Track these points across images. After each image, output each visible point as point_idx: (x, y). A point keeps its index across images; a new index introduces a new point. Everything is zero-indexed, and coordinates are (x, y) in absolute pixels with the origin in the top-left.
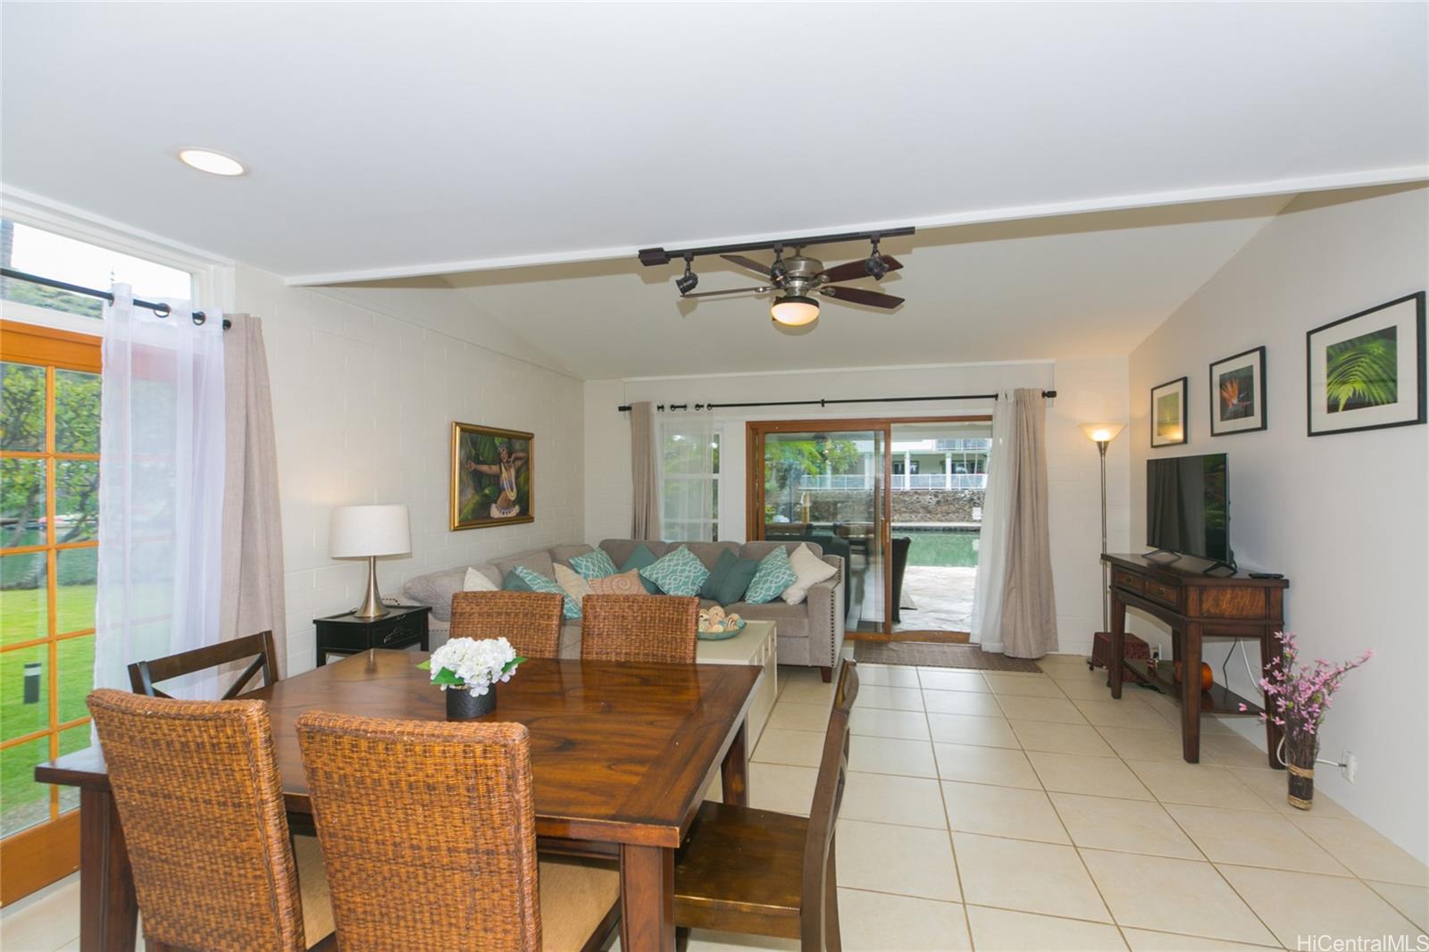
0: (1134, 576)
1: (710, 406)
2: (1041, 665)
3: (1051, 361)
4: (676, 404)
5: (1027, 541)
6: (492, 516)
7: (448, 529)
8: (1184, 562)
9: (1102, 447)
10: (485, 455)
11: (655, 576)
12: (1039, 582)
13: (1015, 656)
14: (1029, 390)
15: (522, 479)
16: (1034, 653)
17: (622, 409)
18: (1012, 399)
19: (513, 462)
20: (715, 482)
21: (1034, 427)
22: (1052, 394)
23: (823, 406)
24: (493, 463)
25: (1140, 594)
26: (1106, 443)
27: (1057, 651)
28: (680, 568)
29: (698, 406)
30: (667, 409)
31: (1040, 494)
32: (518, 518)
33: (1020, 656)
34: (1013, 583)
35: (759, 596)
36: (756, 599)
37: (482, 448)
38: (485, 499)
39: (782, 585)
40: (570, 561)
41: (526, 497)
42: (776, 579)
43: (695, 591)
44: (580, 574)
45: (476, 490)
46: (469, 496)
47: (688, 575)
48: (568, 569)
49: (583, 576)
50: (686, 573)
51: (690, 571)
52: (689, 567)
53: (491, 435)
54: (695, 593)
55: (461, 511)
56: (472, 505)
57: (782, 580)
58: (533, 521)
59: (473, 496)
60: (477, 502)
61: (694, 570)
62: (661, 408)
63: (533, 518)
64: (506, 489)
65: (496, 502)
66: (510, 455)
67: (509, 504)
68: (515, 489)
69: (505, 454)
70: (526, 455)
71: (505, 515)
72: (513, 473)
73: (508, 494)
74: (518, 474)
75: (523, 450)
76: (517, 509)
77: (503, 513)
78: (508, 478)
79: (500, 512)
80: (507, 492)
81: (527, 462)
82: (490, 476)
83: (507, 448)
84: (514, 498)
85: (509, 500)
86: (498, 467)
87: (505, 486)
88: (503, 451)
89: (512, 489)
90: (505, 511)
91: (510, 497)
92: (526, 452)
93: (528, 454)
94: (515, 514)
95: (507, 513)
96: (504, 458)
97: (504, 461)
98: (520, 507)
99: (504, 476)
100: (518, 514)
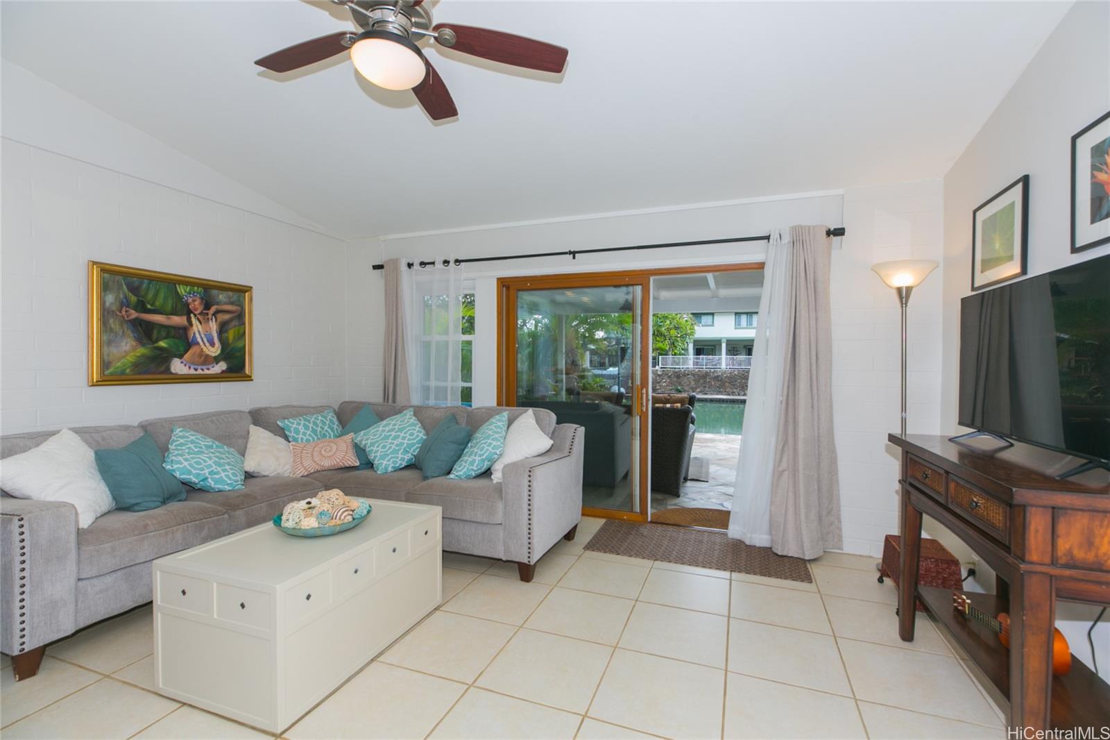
0: (932, 470)
1: (458, 261)
2: (814, 570)
3: (841, 191)
4: (426, 261)
5: (802, 414)
6: (173, 370)
7: (87, 384)
8: (1018, 454)
9: (904, 295)
10: (157, 304)
11: (364, 442)
12: (819, 464)
13: (785, 554)
14: (809, 227)
15: (231, 335)
16: (807, 553)
17: (375, 267)
18: (787, 239)
19: (214, 314)
20: (469, 343)
21: (815, 272)
22: (839, 232)
23: (574, 258)
24: (174, 313)
25: (942, 500)
26: (909, 289)
27: (842, 550)
28: (394, 433)
29: (446, 262)
30: (416, 267)
31: (821, 359)
32: (223, 375)
33: (790, 555)
34: (784, 465)
35: (465, 469)
36: (461, 473)
37: (150, 296)
38: (159, 352)
39: (486, 459)
40: (278, 422)
41: (238, 354)
42: (481, 451)
43: (406, 460)
44: (287, 438)
45: (140, 341)
46: (128, 349)
47: (401, 443)
48: (267, 432)
49: (290, 439)
50: (400, 440)
51: (404, 438)
52: (405, 433)
53: (170, 282)
54: (407, 462)
55: (105, 364)
56: (130, 358)
57: (485, 452)
58: (252, 380)
59: (134, 349)
60: (143, 356)
61: (409, 437)
62: (410, 265)
63: (250, 377)
64: (201, 343)
65: (181, 357)
66: (207, 306)
67: (208, 360)
68: (217, 344)
69: (197, 305)
70: (239, 308)
71: (200, 372)
72: (213, 327)
73: (205, 349)
74: (223, 328)
75: (232, 303)
76: (222, 366)
77: (196, 370)
78: (204, 332)
79: (190, 368)
80: (203, 346)
81: (240, 316)
82: (167, 327)
83: (202, 298)
84: (217, 354)
85: (207, 356)
86: (185, 318)
87: (199, 340)
88: (194, 301)
89: (212, 344)
90: (199, 367)
91: (208, 352)
92: (238, 305)
93: (242, 308)
94: (219, 371)
95: (203, 370)
96: (196, 309)
97: (196, 313)
98: (227, 364)
99: (197, 328)
100: (223, 372)
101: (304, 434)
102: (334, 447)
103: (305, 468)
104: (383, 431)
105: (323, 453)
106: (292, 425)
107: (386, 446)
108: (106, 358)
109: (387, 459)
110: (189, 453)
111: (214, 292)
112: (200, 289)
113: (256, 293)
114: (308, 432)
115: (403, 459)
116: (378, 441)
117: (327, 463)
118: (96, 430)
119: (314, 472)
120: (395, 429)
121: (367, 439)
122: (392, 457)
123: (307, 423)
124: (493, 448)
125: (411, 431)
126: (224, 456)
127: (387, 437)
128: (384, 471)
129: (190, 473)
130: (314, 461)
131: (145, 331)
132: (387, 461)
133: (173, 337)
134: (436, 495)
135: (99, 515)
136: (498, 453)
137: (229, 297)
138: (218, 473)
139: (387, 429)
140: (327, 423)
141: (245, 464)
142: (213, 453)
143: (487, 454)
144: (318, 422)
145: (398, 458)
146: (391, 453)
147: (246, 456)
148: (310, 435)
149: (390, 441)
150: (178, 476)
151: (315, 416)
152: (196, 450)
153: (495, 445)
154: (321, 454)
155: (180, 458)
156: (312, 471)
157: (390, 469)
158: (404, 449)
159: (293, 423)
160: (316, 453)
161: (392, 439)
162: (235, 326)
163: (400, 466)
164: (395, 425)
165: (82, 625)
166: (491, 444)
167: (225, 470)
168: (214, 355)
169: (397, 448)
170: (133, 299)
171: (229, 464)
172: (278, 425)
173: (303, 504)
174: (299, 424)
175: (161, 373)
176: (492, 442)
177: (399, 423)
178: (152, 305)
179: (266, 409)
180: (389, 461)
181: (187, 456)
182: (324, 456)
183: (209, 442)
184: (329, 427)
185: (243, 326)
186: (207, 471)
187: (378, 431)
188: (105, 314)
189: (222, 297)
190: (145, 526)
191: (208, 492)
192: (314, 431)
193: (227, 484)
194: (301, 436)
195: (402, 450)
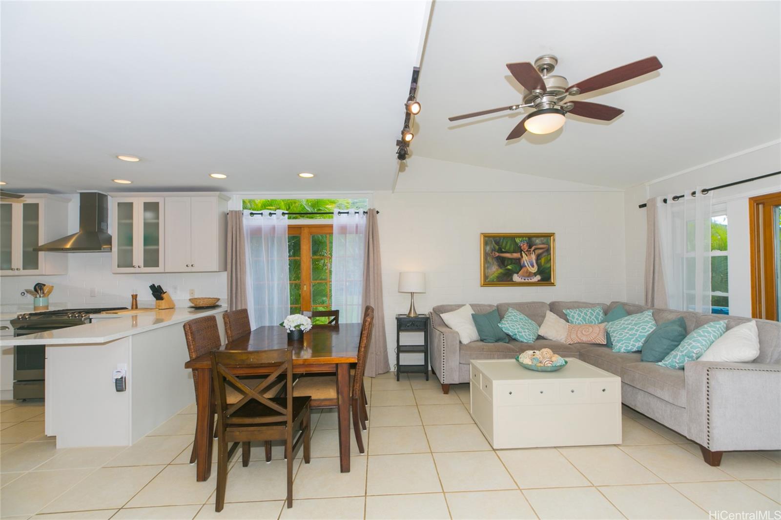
1: (705, 191)
4: (677, 196)
6: (514, 280)
7: (479, 286)
10: (507, 248)
15: (543, 261)
17: (641, 206)
19: (534, 251)
24: (514, 252)
28: (630, 326)
29: (694, 194)
30: (670, 201)
35: (670, 360)
36: (667, 363)
37: (504, 245)
38: (507, 271)
39: (686, 355)
40: (564, 311)
41: (547, 271)
42: (682, 348)
43: (636, 346)
44: (567, 321)
45: (500, 266)
46: (495, 270)
47: (634, 333)
48: (555, 315)
49: (570, 321)
50: (634, 332)
51: (637, 331)
52: (639, 327)
53: (512, 238)
54: (637, 348)
55: (486, 277)
56: (496, 274)
57: (685, 350)
58: (555, 286)
59: (497, 270)
60: (501, 273)
61: (641, 330)
62: (665, 201)
63: (554, 284)
64: (527, 266)
65: (517, 273)
66: (530, 247)
67: (530, 275)
68: (536, 266)
69: (525, 247)
70: (547, 246)
71: (526, 281)
72: (533, 257)
73: (529, 269)
74: (538, 258)
75: (543, 244)
76: (538, 278)
77: (525, 280)
78: (529, 260)
79: (522, 279)
80: (528, 268)
81: (548, 250)
82: (511, 259)
83: (527, 243)
84: (535, 271)
85: (530, 272)
86: (519, 254)
87: (526, 264)
88: (523, 245)
89: (533, 266)
90: (526, 279)
91: (530, 270)
92: (547, 244)
93: (549, 245)
94: (537, 280)
95: (528, 280)
96: (524, 249)
97: (525, 251)
98: (541, 276)
99: (525, 259)
100: (539, 281)
101: (577, 319)
102: (591, 330)
103: (571, 339)
104: (623, 324)
105: (584, 332)
106: (572, 314)
107: (622, 334)
108: (487, 275)
109: (621, 343)
110: (510, 321)
111: (534, 239)
112: (526, 239)
113: (557, 237)
114: (580, 319)
115: (634, 346)
116: (617, 330)
117: (585, 339)
118: (479, 305)
119: (577, 343)
120: (632, 323)
121: (611, 328)
122: (625, 343)
123: (580, 313)
124: (691, 348)
125: (643, 326)
126: (526, 325)
127: (625, 328)
128: (618, 351)
129: (509, 330)
130: (578, 337)
131: (502, 262)
132: (621, 344)
133: (514, 264)
134: (639, 373)
135: (472, 340)
136: (695, 352)
137: (542, 241)
138: (521, 332)
139: (626, 323)
140: (595, 314)
141: (539, 331)
142: (522, 322)
143: (686, 351)
144: (588, 313)
145: (630, 343)
146: (624, 340)
147: (541, 327)
148: (581, 321)
149: (626, 331)
150: (504, 330)
151: (587, 309)
152: (515, 320)
153: (693, 346)
154: (582, 333)
155: (506, 322)
156: (575, 342)
157: (622, 350)
158: (636, 338)
159: (572, 312)
160: (579, 332)
161: (628, 330)
162: (545, 256)
163: (631, 349)
164: (633, 320)
165: (461, 382)
166: (691, 343)
167: (525, 332)
168: (534, 272)
169: (630, 337)
170: (497, 247)
171: (527, 329)
172: (564, 313)
173: (532, 352)
174: (575, 313)
175: (508, 281)
176: (692, 342)
177: (636, 319)
178: (505, 249)
179: (558, 302)
180: (622, 344)
181: (509, 322)
182: (583, 334)
183: (522, 316)
184: (596, 317)
185: (549, 256)
186: (516, 331)
187: (620, 323)
188: (486, 255)
189: (538, 241)
190: (483, 349)
191: (517, 341)
192: (584, 319)
193: (525, 339)
194: (575, 320)
195: (634, 339)
